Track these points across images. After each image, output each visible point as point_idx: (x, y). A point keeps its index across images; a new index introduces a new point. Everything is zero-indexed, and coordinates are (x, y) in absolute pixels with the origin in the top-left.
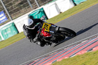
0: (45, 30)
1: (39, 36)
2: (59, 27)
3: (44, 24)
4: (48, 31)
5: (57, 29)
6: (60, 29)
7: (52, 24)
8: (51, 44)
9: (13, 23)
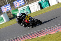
0: (27, 19)
1: (23, 22)
2: (34, 19)
3: (26, 16)
4: (28, 20)
5: (33, 20)
6: (34, 20)
7: (30, 17)
8: (29, 27)
9: (28, 6)
